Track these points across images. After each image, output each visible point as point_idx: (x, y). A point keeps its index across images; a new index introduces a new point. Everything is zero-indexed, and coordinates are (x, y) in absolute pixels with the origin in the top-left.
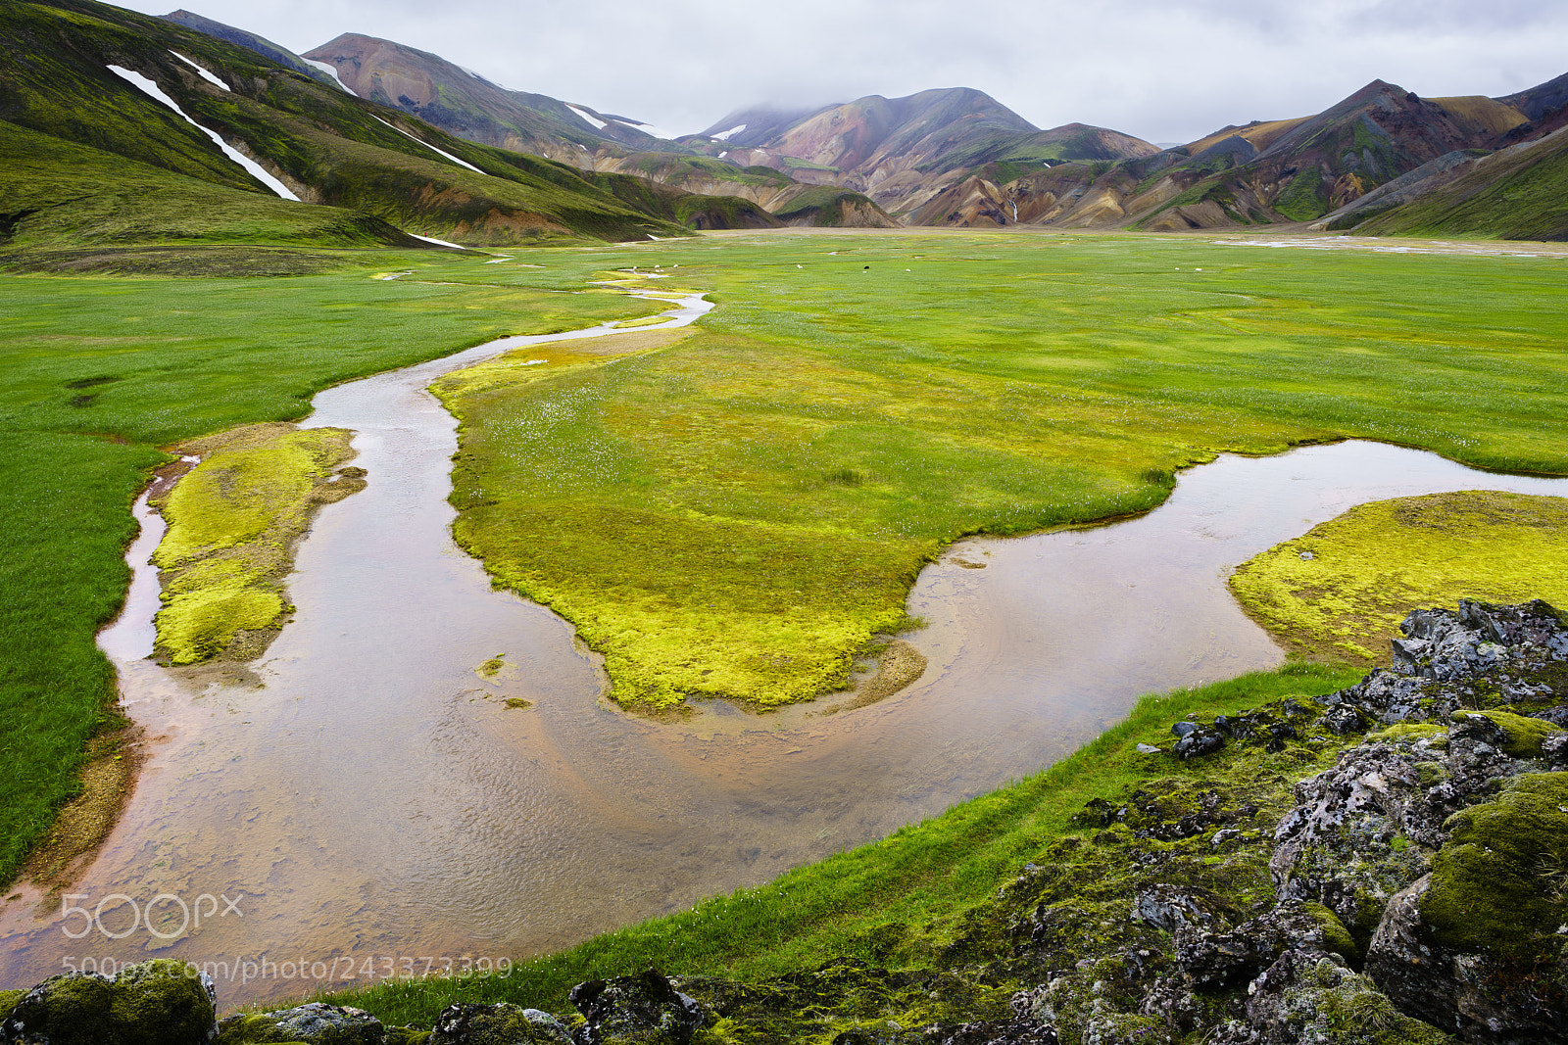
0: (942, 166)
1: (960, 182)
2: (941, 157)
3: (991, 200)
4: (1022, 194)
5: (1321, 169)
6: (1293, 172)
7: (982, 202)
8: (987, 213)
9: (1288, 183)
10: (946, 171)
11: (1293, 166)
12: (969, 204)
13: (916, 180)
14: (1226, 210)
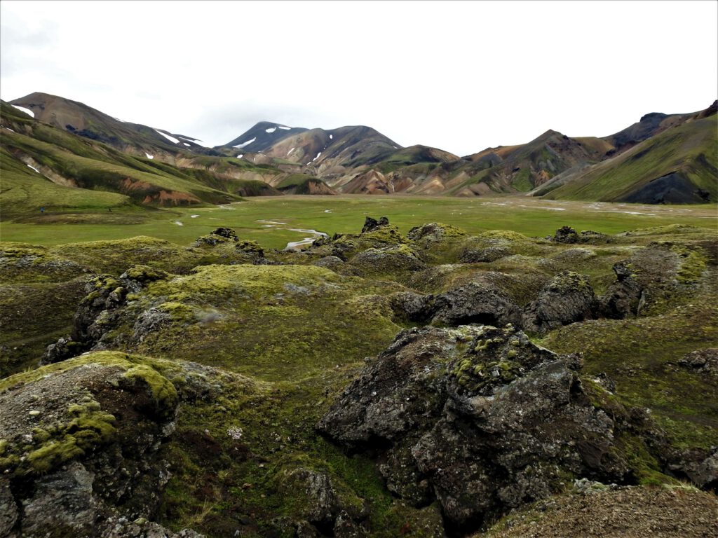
0: (355, 164)
1: (365, 172)
2: (354, 159)
3: (381, 181)
4: (396, 178)
5: (530, 168)
6: (517, 170)
7: (377, 182)
8: (380, 188)
9: (517, 175)
10: (357, 166)
11: (518, 167)
12: (370, 184)
13: (342, 170)
14: (490, 187)
